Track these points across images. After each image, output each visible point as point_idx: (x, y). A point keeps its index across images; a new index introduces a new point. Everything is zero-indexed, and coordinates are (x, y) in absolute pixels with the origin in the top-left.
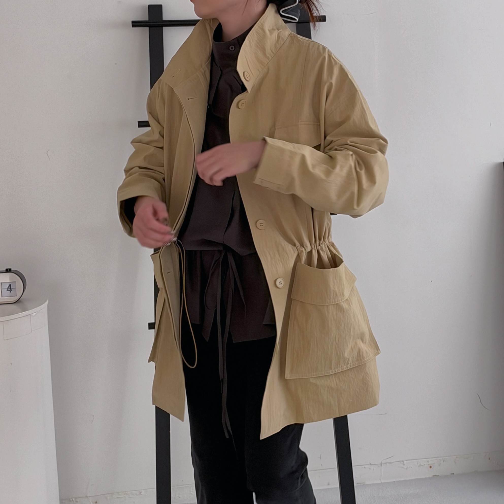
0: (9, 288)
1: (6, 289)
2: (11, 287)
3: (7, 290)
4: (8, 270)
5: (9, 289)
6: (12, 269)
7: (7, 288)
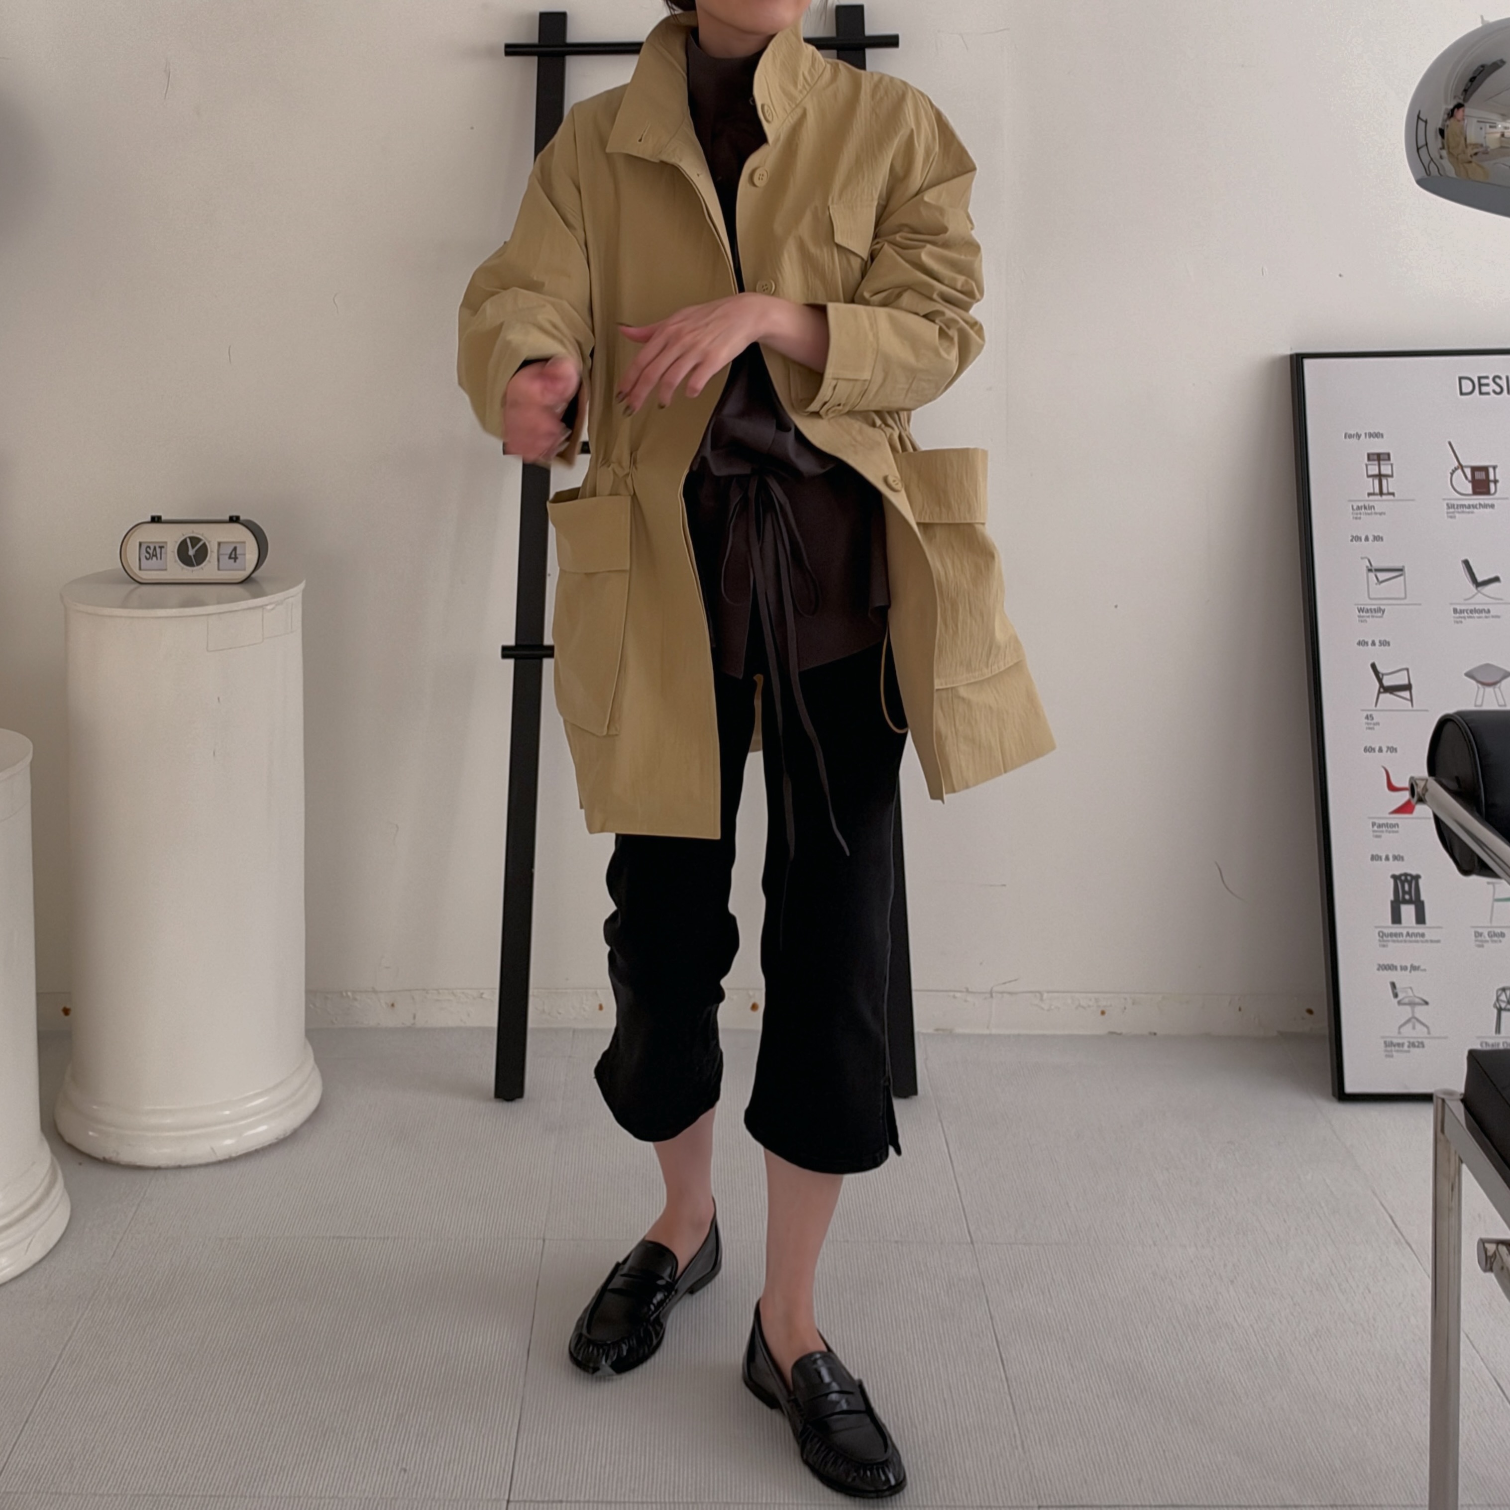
0: (234, 553)
1: (228, 556)
2: (238, 552)
3: (230, 558)
4: (234, 519)
5: (233, 556)
6: (242, 518)
7: (229, 552)
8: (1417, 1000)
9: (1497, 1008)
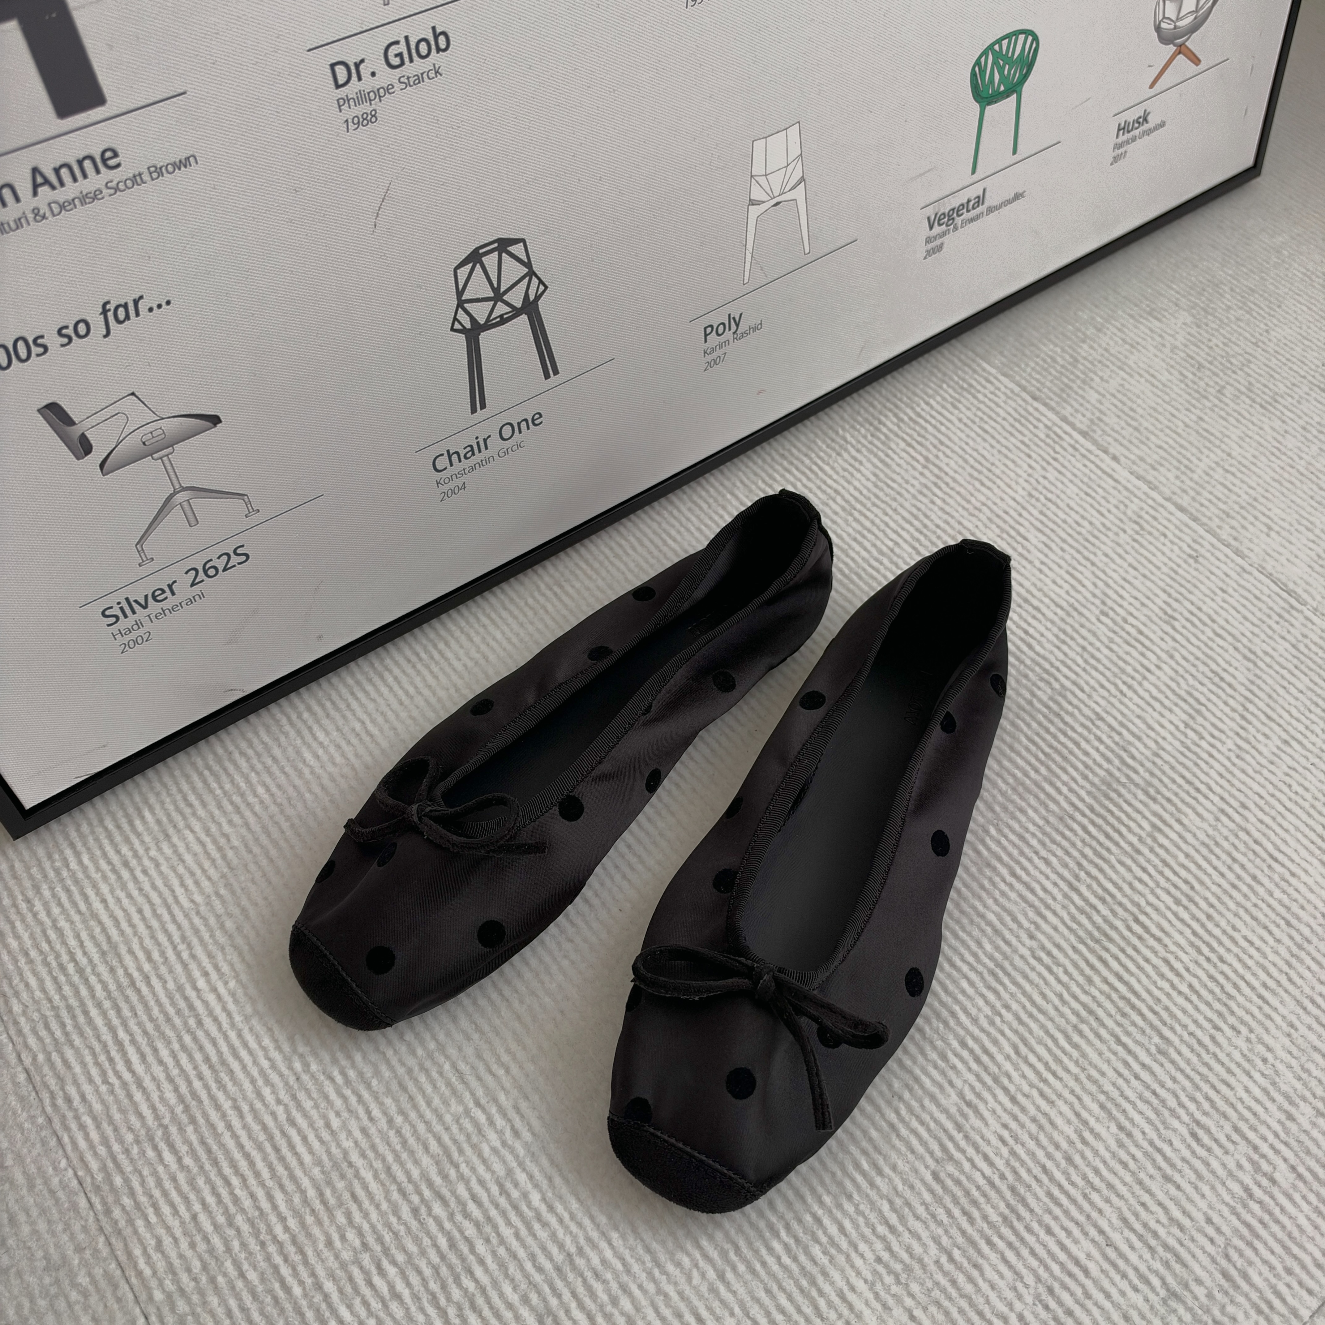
8: (171, 426)
9: (463, 331)
